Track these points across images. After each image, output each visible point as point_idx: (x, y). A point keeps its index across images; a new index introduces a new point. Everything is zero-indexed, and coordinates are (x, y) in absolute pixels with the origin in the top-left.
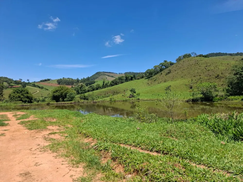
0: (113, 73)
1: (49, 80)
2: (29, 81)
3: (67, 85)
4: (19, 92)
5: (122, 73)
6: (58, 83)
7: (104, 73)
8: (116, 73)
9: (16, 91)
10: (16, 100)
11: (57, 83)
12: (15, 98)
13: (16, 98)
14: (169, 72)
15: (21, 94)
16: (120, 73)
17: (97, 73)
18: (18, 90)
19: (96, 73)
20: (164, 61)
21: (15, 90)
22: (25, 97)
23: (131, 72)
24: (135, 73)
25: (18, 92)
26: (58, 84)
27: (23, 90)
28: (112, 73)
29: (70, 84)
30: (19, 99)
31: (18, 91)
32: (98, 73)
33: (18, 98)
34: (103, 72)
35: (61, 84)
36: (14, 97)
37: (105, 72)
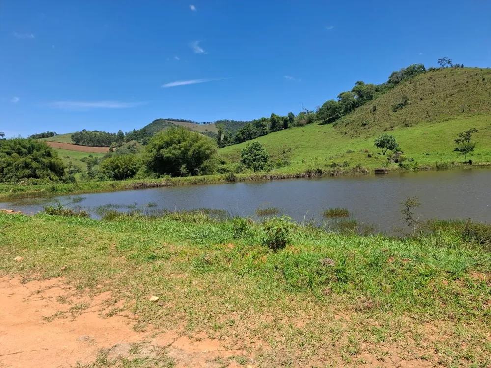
0: (190, 122)
1: (52, 135)
2: (4, 137)
3: (97, 146)
4: (24, 150)
5: (209, 123)
6: (75, 141)
7: (172, 122)
8: (197, 123)
9: (14, 150)
10: (19, 174)
11: (72, 142)
12: (14, 169)
13: (17, 169)
14: (403, 102)
15: (30, 156)
16: (204, 123)
17: (155, 121)
18: (20, 144)
19: (153, 122)
20: (358, 83)
21: (11, 147)
22: (44, 165)
23: (228, 121)
24: (236, 122)
25: (20, 153)
26: (75, 144)
27: (35, 145)
28: (188, 122)
29: (103, 144)
30: (27, 172)
31: (19, 149)
32: (157, 122)
33: (23, 168)
34: (169, 120)
35: (82, 143)
36: (10, 168)
37: (173, 120)
